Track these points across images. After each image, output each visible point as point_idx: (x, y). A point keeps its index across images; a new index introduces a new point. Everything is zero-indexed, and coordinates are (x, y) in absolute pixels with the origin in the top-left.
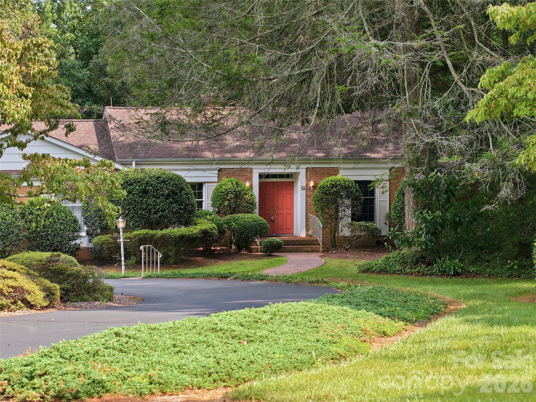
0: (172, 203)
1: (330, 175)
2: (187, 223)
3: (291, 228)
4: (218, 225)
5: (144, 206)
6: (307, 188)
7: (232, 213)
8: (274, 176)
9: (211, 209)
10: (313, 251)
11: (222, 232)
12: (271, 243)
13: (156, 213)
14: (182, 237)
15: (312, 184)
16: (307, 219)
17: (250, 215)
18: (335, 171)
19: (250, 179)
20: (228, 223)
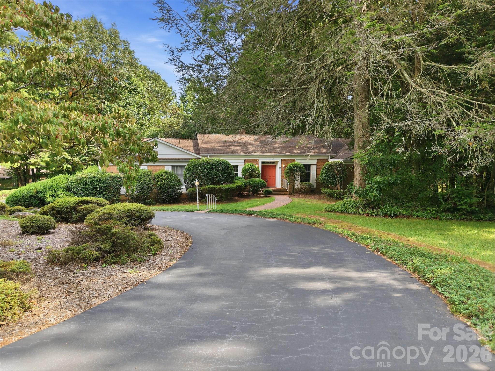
0: (224, 173)
1: (291, 162)
2: (231, 183)
3: (275, 184)
4: (244, 183)
5: (211, 174)
6: (282, 168)
7: (250, 178)
8: (268, 163)
9: (241, 176)
10: (285, 194)
11: (246, 186)
12: (268, 191)
13: (217, 178)
14: (228, 188)
15: (284, 166)
16: (282, 181)
17: (258, 179)
18: (294, 160)
19: (258, 164)
20: (249, 182)
